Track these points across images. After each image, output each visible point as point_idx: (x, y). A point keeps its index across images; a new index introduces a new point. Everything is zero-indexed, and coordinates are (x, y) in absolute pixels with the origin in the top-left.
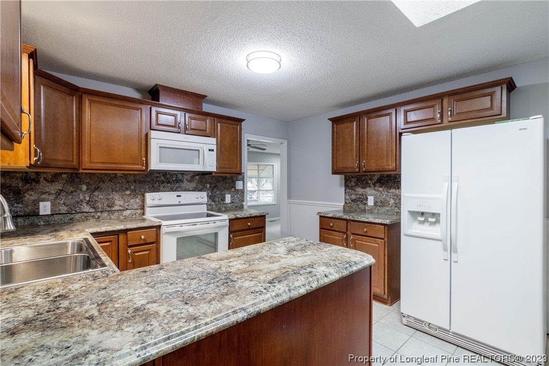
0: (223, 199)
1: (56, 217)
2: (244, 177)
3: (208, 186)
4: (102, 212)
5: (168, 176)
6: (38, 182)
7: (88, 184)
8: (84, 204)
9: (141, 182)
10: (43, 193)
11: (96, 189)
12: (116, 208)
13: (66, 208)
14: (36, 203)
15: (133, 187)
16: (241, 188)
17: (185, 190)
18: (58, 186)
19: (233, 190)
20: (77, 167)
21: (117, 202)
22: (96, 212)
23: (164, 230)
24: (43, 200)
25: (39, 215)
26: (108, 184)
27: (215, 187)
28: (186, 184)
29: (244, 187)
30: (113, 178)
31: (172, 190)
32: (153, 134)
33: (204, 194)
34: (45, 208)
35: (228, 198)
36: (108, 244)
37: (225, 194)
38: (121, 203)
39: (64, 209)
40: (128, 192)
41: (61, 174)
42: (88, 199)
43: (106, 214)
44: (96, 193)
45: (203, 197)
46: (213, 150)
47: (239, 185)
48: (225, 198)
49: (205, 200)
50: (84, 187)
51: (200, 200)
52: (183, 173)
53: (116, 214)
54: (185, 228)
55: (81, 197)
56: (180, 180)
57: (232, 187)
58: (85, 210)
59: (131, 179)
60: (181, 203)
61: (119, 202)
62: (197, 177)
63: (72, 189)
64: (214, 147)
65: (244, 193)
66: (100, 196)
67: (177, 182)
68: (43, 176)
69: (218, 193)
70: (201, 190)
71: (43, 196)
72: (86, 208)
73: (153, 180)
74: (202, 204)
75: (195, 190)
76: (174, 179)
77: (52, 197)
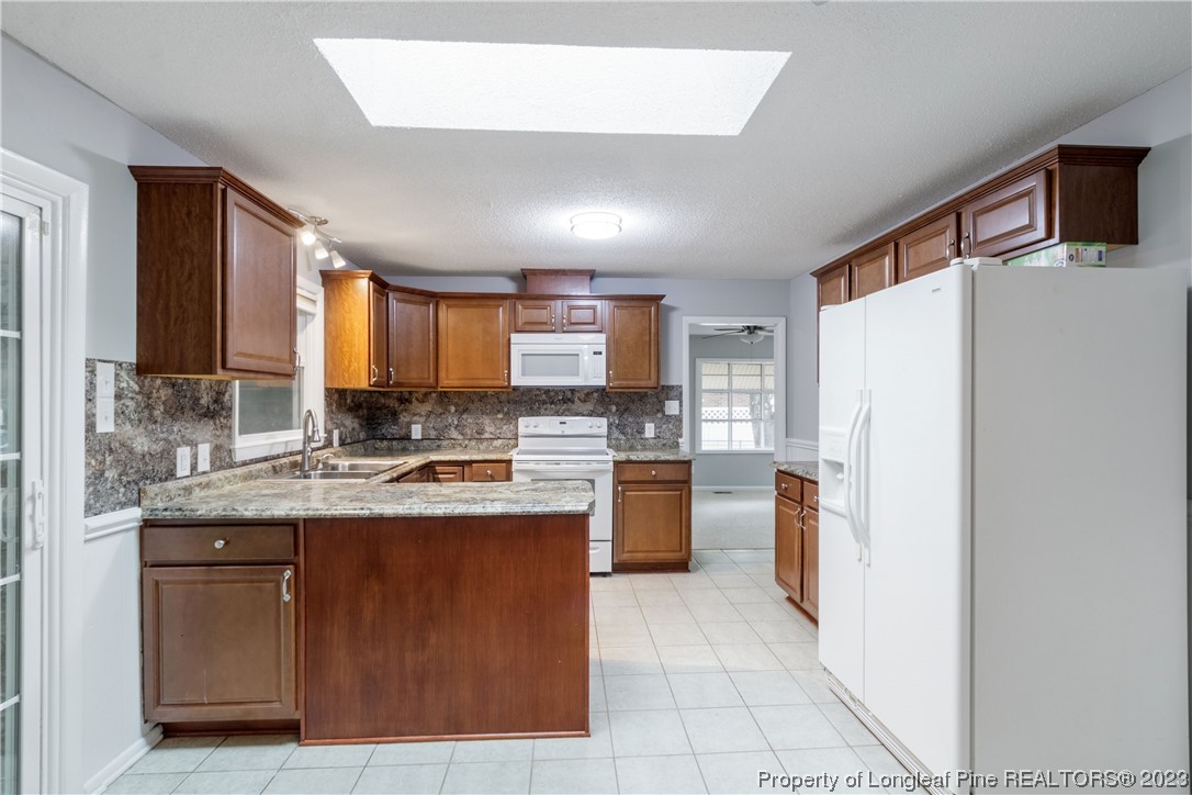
0: (641, 431)
1: (425, 443)
2: (681, 393)
3: (614, 408)
4: (470, 440)
5: (552, 394)
6: (410, 402)
7: (456, 405)
8: (453, 429)
9: (516, 402)
10: (415, 415)
11: (465, 411)
12: (487, 435)
13: (435, 433)
14: (409, 425)
15: (506, 410)
16: (677, 413)
17: (577, 414)
18: (427, 407)
19: (659, 415)
20: (434, 385)
21: (487, 429)
22: (465, 439)
23: (515, 466)
24: (415, 423)
25: (410, 439)
26: (477, 404)
27: (626, 410)
28: (578, 405)
29: (681, 411)
30: (483, 397)
31: (557, 414)
32: (515, 337)
33: (603, 421)
34: (416, 432)
35: (650, 430)
36: (452, 476)
37: (643, 423)
38: (492, 429)
39: (433, 434)
40: (500, 416)
41: (430, 393)
42: (456, 422)
43: (473, 443)
44: (464, 416)
45: (600, 425)
46: (600, 353)
47: (672, 407)
48: (643, 429)
49: (604, 430)
50: (453, 409)
51: (595, 431)
52: (573, 390)
53: (485, 443)
54: (542, 466)
55: (450, 421)
56: (569, 400)
57: (658, 411)
58: (453, 437)
59: (504, 398)
60: (566, 433)
61: (489, 429)
62: (595, 395)
63: (441, 410)
64: (603, 348)
65: (681, 421)
66: (468, 419)
67: (565, 402)
68: (415, 395)
69: (630, 419)
70: (601, 415)
71: (415, 418)
72: (454, 434)
73: (531, 399)
74: (600, 437)
75: (590, 415)
76: (560, 398)
77: (422, 419)
